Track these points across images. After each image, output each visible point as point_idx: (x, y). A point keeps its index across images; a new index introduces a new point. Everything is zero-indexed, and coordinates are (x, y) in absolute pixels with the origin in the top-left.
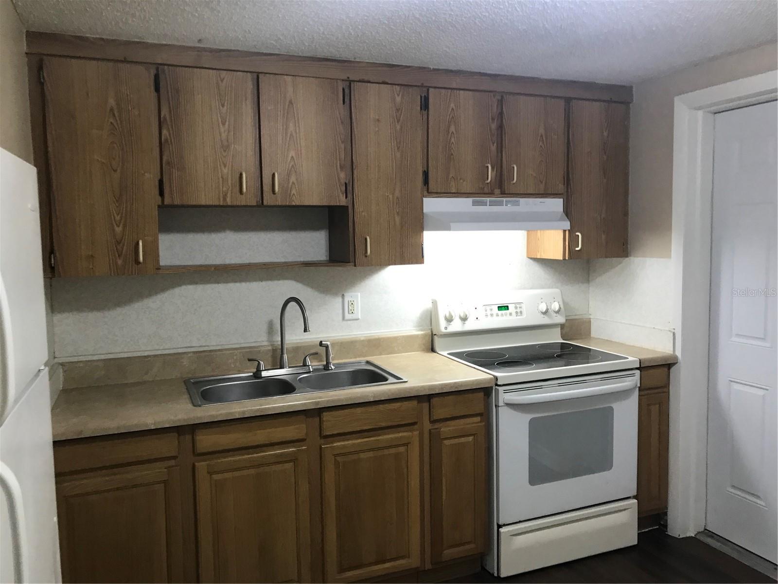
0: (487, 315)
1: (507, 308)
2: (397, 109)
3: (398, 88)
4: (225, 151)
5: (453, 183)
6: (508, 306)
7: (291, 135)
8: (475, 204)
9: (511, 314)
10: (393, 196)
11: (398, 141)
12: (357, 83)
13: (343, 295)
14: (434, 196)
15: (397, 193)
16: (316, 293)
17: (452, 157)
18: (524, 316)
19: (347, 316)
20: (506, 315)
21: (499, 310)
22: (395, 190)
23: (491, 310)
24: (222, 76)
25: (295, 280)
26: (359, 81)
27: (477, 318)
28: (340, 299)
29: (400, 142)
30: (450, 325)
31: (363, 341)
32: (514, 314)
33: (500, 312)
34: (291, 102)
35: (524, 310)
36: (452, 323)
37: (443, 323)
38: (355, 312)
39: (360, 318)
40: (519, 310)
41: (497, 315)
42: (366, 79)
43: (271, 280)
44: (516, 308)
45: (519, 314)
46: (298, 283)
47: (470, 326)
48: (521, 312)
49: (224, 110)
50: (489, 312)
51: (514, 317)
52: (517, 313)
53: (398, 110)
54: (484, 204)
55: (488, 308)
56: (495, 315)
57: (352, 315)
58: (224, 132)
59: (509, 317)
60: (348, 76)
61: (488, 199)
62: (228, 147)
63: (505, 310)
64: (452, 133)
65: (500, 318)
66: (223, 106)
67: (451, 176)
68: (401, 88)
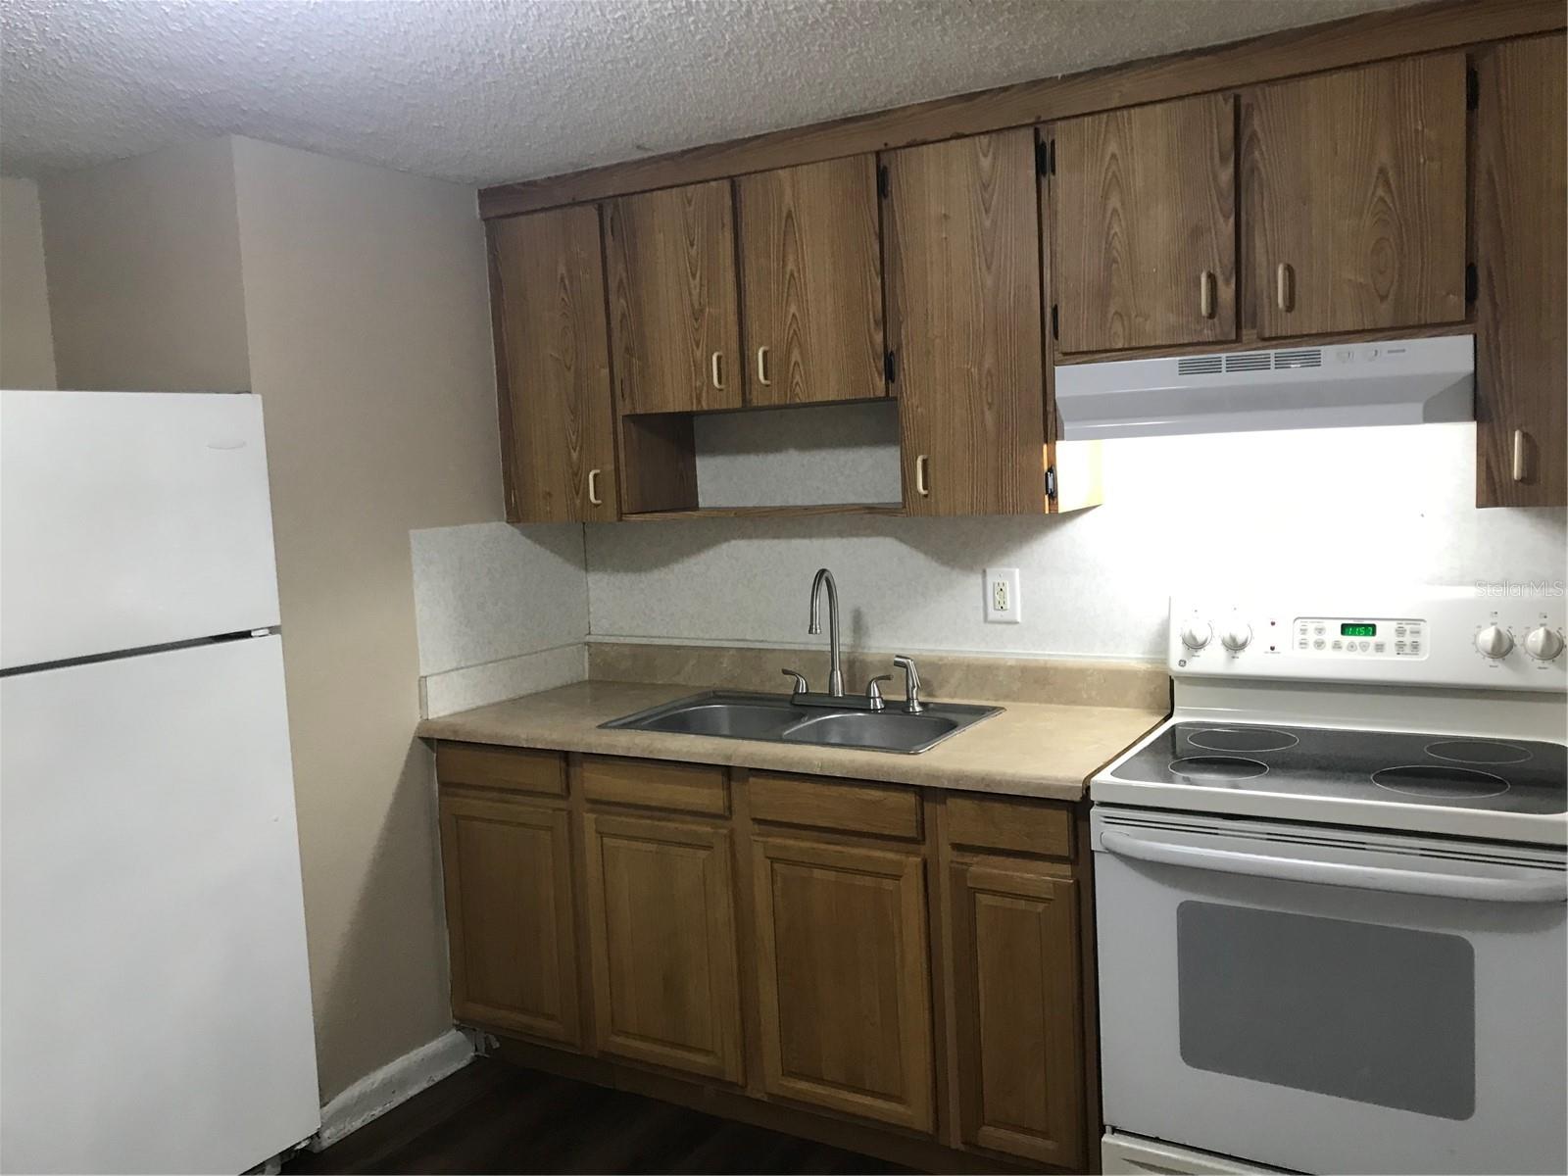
0: (1303, 644)
1: (1370, 629)
2: (984, 185)
3: (985, 140)
4: (696, 320)
5: (1118, 327)
6: (1374, 626)
7: (792, 275)
8: (1185, 369)
9: (1380, 647)
10: (979, 370)
11: (989, 250)
12: (902, 151)
13: (984, 572)
14: (1078, 361)
15: (988, 362)
16: (934, 564)
17: (1114, 266)
18: (1423, 657)
19: (993, 615)
20: (1364, 647)
21: (1343, 633)
22: (983, 356)
23: (1320, 631)
24: (689, 195)
25: (896, 538)
26: (909, 146)
27: (1272, 648)
28: (977, 579)
29: (992, 252)
30: (1193, 656)
31: (1011, 667)
32: (1390, 647)
33: (1347, 640)
34: (789, 215)
35: (1426, 640)
36: (1201, 653)
37: (1177, 651)
38: (1008, 605)
39: (1019, 620)
40: (1408, 639)
41: (1337, 646)
42: (920, 138)
43: (857, 535)
44: (1400, 632)
45: (1407, 649)
46: (902, 544)
47: (1248, 664)
48: (1415, 646)
49: (693, 252)
50: (1312, 637)
51: (1390, 656)
52: (1400, 646)
53: (985, 187)
54: (1213, 368)
55: (1311, 626)
56: (1329, 644)
57: (1000, 612)
58: (695, 287)
59: (1371, 656)
60: (884, 142)
61: (1224, 356)
62: (702, 311)
63: (1365, 635)
64: (1115, 211)
65: (1343, 655)
66: (692, 245)
67: (1113, 311)
68: (991, 137)
